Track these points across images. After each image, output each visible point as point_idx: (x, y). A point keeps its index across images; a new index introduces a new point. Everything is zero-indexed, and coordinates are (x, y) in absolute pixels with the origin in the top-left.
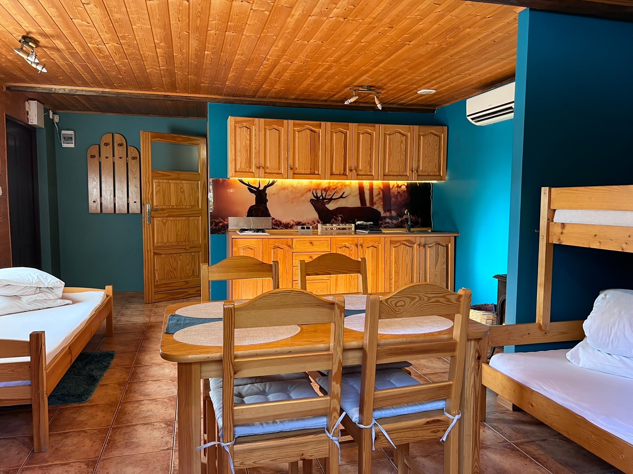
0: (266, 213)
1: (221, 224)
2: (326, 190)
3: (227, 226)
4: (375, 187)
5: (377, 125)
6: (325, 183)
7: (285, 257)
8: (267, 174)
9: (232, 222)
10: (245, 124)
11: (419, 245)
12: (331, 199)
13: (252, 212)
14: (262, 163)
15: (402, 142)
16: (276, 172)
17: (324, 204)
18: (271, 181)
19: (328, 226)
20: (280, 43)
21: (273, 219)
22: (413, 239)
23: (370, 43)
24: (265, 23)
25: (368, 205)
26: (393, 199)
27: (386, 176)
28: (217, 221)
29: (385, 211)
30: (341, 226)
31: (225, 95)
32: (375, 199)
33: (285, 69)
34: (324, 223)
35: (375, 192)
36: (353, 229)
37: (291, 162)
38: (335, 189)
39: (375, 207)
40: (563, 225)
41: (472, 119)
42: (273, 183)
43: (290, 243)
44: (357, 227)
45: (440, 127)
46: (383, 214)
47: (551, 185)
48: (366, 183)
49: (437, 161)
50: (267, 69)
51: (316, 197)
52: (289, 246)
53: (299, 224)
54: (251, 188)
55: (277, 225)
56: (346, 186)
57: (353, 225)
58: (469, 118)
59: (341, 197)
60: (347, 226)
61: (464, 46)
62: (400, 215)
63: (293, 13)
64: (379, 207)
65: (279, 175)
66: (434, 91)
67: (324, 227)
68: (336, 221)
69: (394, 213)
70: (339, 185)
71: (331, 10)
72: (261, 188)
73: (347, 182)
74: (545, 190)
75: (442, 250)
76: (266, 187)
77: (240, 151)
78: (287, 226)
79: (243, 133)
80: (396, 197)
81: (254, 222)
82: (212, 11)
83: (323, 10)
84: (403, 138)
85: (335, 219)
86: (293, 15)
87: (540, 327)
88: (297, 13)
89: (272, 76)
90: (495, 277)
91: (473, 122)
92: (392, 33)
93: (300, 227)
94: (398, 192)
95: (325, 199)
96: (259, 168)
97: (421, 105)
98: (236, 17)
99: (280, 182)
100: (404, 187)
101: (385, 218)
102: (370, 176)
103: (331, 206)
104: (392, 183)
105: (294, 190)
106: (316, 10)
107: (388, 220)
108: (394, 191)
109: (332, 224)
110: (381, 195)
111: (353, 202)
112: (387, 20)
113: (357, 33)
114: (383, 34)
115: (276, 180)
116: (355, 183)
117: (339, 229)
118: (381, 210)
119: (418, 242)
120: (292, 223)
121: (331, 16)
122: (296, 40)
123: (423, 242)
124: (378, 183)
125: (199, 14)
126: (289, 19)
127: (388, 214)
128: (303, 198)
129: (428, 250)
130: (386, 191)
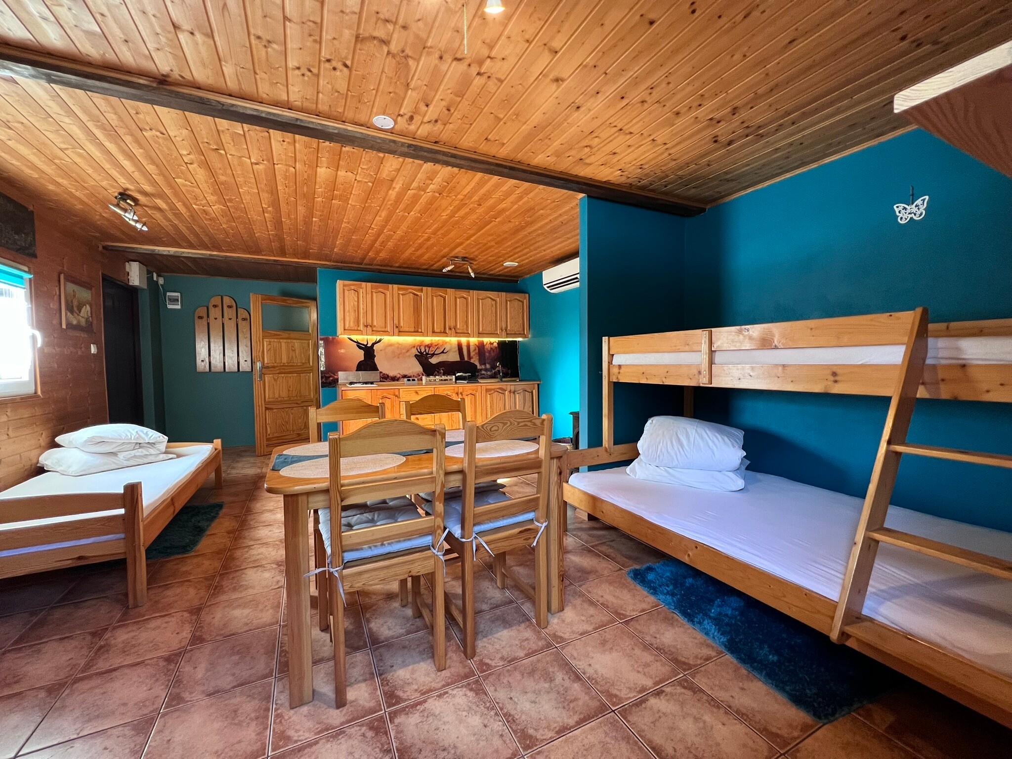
0: (374, 368)
1: (331, 379)
2: (429, 346)
3: (337, 380)
4: (471, 344)
5: (471, 291)
6: (427, 340)
7: (393, 406)
8: (374, 332)
9: (341, 375)
10: (353, 287)
11: (510, 392)
12: (433, 355)
13: (361, 367)
14: (369, 322)
15: (492, 306)
16: (383, 330)
17: (427, 359)
18: (378, 338)
19: (432, 378)
20: (384, 214)
21: (381, 372)
22: (504, 387)
23: (463, 218)
24: (369, 195)
25: (466, 359)
26: (487, 354)
27: (480, 334)
28: (327, 375)
29: (481, 365)
30: (444, 378)
31: (334, 262)
32: (472, 354)
33: (389, 238)
34: (428, 375)
35: (472, 348)
36: (454, 380)
37: (396, 322)
38: (437, 346)
39: (472, 361)
40: (620, 366)
41: (548, 287)
42: (380, 341)
43: (397, 393)
44: (457, 378)
45: (523, 295)
46: (479, 367)
47: (610, 335)
48: (464, 340)
49: (521, 322)
50: (372, 238)
51: (421, 352)
52: (396, 396)
53: (405, 376)
54: (359, 345)
55: (385, 378)
56: (446, 343)
57: (454, 377)
58: (545, 287)
59: (443, 352)
60: (449, 377)
61: (539, 225)
62: (493, 367)
63: (394, 185)
64: (475, 361)
65: (386, 332)
66: (517, 264)
67: (428, 379)
68: (439, 374)
69: (488, 366)
70: (440, 342)
71: (428, 185)
72: (369, 345)
73: (447, 339)
74: (605, 339)
75: (528, 395)
76: (373, 344)
77: (349, 311)
78: (394, 379)
79: (351, 296)
80: (489, 352)
81: (363, 375)
82: (318, 179)
83: (421, 185)
84: (494, 303)
85: (438, 372)
86: (394, 188)
87: (606, 450)
88: (398, 186)
89: (377, 244)
90: (571, 413)
91: (548, 290)
92: (480, 210)
93: (406, 379)
94: (491, 348)
95: (428, 354)
96: (367, 326)
97: (507, 276)
98: (341, 186)
99: (386, 339)
100: (495, 344)
101: (481, 370)
102: (467, 334)
103: (434, 361)
104: (486, 340)
105: (399, 346)
106: (415, 185)
107: (483, 372)
108: (488, 347)
109: (435, 376)
110: (477, 351)
111: (454, 357)
112: (476, 198)
113: (451, 208)
114: (472, 211)
115: (382, 337)
116: (453, 340)
117: (442, 380)
118: (477, 363)
119: (509, 390)
120: (398, 376)
121: (428, 191)
122: (398, 211)
123: (513, 390)
124: (474, 340)
125: (305, 181)
126: (390, 192)
127: (483, 367)
128: (408, 354)
129: (517, 396)
130: (481, 347)
